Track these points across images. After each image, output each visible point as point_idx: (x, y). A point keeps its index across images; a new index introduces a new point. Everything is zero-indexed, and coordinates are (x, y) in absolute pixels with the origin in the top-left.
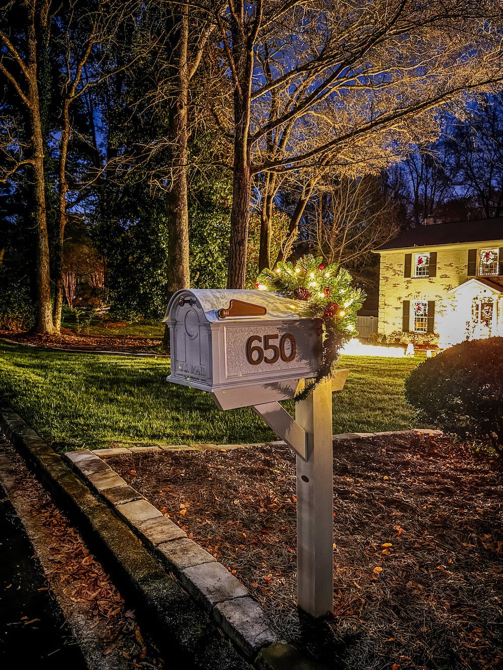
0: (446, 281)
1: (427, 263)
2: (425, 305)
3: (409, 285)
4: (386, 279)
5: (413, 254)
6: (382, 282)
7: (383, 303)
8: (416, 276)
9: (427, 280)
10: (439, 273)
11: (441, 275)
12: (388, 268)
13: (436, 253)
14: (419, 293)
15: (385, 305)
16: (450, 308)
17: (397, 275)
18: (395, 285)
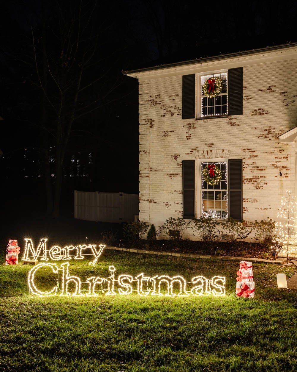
0: (263, 122)
1: (223, 91)
2: (223, 167)
3: (192, 131)
4: (151, 122)
5: (197, 75)
6: (143, 128)
7: (146, 166)
8: (202, 116)
9: (225, 120)
10: (247, 106)
11: (252, 109)
12: (152, 103)
13: (241, 70)
14: (211, 145)
15: (151, 169)
16: (271, 173)
17: (169, 116)
18: (166, 134)
